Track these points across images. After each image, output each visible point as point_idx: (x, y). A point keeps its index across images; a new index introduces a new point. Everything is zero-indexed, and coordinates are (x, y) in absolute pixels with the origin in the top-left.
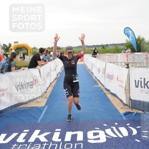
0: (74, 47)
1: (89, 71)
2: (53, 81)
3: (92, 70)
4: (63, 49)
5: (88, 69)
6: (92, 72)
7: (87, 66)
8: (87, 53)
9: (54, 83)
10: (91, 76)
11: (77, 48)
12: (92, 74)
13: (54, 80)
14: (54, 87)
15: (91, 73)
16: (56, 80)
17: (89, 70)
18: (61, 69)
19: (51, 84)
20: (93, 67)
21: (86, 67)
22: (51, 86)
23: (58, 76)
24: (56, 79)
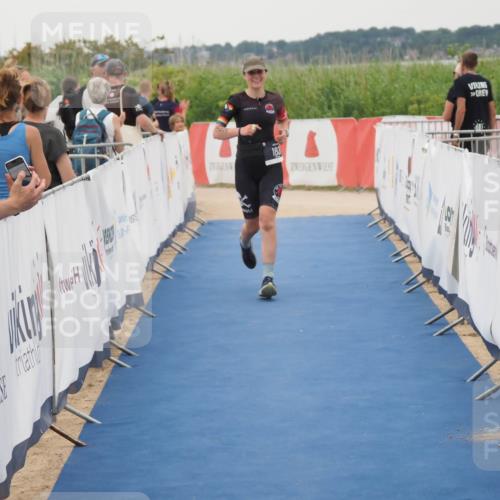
0: (281, 44)
1: (428, 288)
2: (74, 377)
3: (455, 272)
4: (170, 67)
5: (416, 269)
6: (452, 298)
7: (404, 238)
8: (405, 112)
9: (84, 404)
10: (448, 333)
11: (306, 60)
12: (453, 317)
13: (83, 371)
14: (78, 445)
15: (442, 304)
16: (101, 377)
17: (428, 274)
18: (153, 260)
19: (51, 407)
20: (464, 250)
21: (400, 246)
22: (48, 435)
23: (125, 334)
24: (97, 361)
